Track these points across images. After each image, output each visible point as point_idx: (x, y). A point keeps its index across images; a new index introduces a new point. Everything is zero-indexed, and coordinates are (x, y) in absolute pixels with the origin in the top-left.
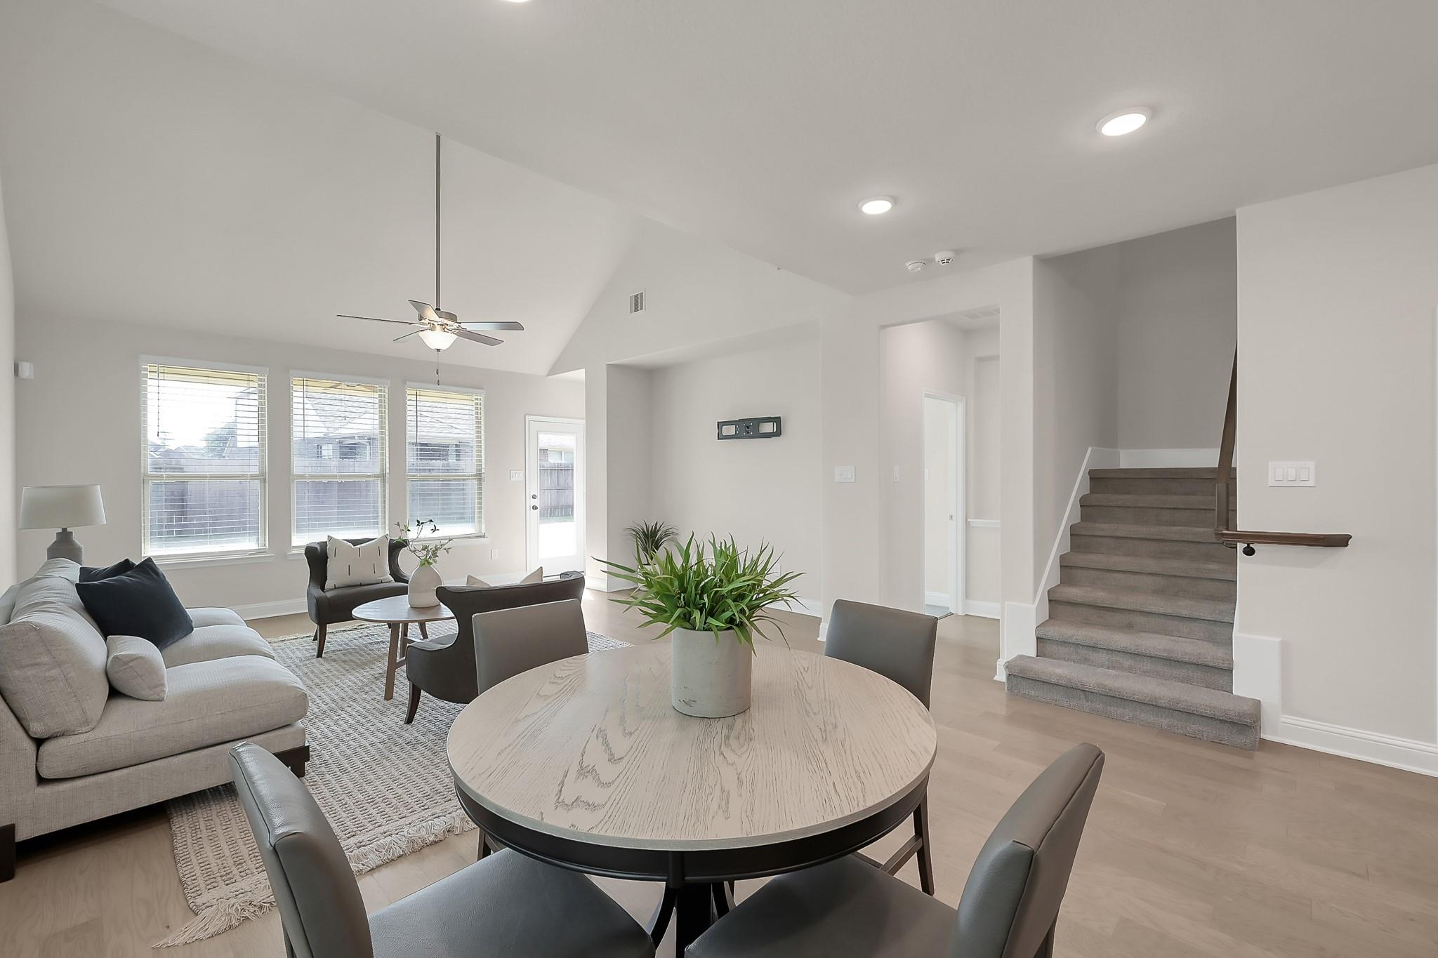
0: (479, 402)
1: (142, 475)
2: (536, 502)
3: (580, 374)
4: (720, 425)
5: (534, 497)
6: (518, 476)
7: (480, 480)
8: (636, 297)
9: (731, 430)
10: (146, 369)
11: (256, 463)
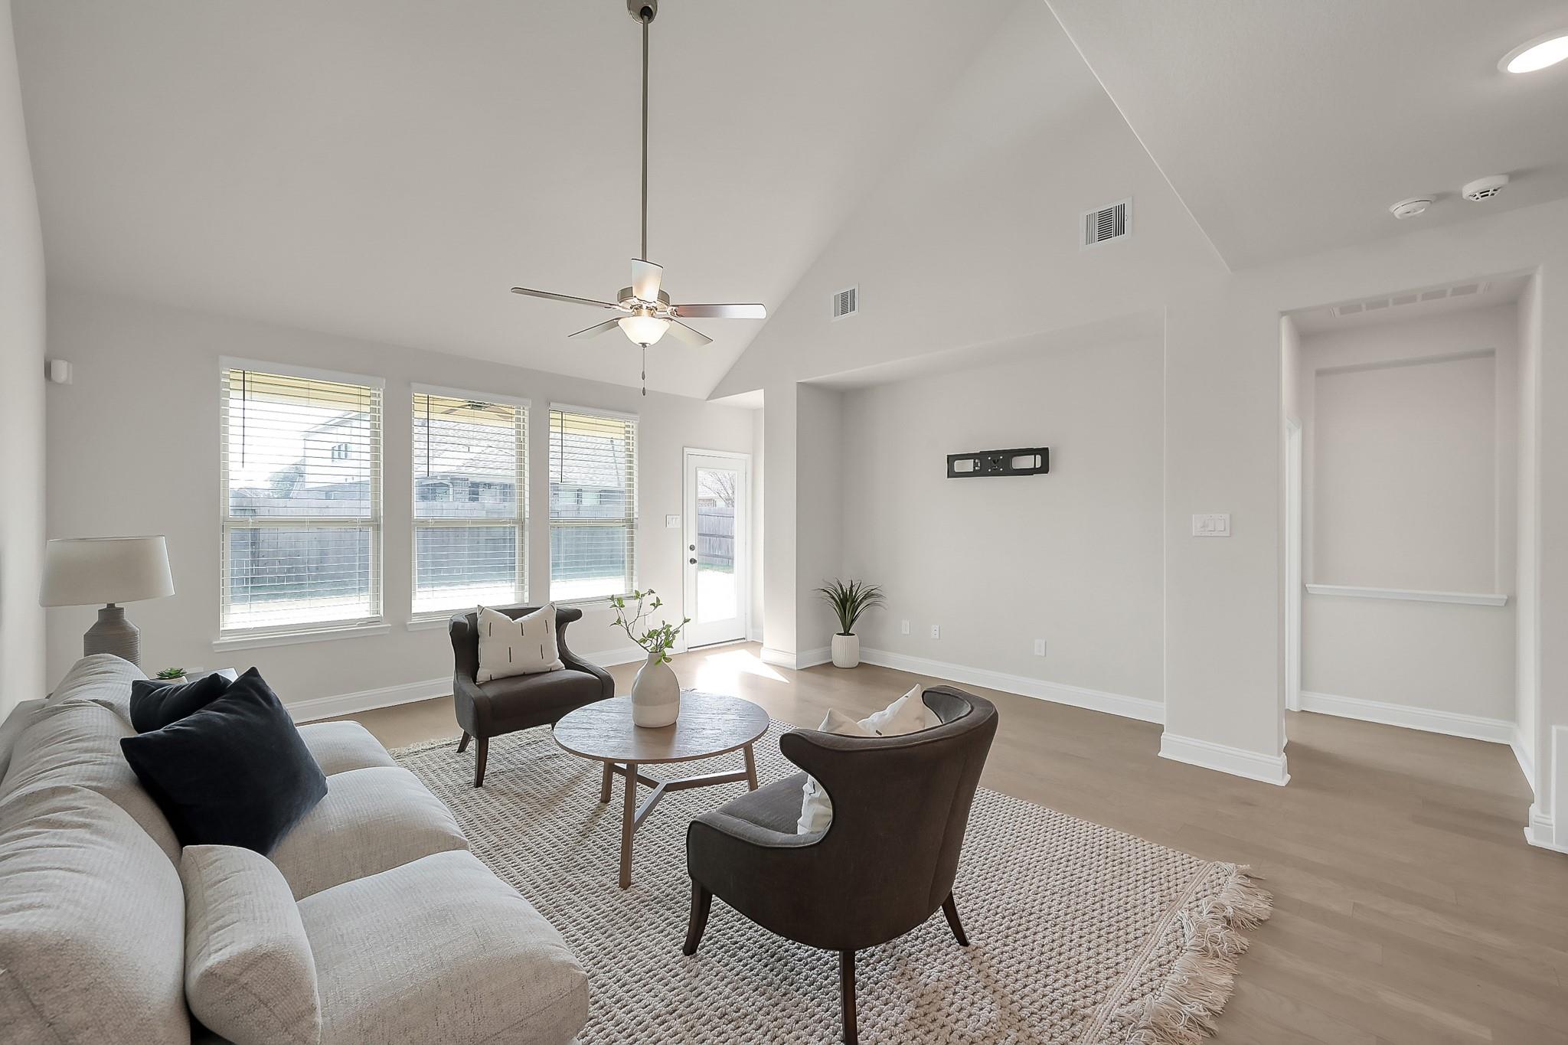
0: (631, 430)
1: (221, 521)
2: (693, 555)
3: (756, 398)
4: (951, 459)
5: (692, 548)
6: (674, 523)
7: (632, 527)
8: (844, 296)
9: (968, 466)
10: (226, 376)
11: (368, 504)
